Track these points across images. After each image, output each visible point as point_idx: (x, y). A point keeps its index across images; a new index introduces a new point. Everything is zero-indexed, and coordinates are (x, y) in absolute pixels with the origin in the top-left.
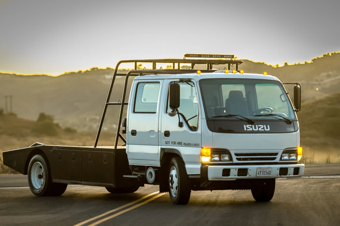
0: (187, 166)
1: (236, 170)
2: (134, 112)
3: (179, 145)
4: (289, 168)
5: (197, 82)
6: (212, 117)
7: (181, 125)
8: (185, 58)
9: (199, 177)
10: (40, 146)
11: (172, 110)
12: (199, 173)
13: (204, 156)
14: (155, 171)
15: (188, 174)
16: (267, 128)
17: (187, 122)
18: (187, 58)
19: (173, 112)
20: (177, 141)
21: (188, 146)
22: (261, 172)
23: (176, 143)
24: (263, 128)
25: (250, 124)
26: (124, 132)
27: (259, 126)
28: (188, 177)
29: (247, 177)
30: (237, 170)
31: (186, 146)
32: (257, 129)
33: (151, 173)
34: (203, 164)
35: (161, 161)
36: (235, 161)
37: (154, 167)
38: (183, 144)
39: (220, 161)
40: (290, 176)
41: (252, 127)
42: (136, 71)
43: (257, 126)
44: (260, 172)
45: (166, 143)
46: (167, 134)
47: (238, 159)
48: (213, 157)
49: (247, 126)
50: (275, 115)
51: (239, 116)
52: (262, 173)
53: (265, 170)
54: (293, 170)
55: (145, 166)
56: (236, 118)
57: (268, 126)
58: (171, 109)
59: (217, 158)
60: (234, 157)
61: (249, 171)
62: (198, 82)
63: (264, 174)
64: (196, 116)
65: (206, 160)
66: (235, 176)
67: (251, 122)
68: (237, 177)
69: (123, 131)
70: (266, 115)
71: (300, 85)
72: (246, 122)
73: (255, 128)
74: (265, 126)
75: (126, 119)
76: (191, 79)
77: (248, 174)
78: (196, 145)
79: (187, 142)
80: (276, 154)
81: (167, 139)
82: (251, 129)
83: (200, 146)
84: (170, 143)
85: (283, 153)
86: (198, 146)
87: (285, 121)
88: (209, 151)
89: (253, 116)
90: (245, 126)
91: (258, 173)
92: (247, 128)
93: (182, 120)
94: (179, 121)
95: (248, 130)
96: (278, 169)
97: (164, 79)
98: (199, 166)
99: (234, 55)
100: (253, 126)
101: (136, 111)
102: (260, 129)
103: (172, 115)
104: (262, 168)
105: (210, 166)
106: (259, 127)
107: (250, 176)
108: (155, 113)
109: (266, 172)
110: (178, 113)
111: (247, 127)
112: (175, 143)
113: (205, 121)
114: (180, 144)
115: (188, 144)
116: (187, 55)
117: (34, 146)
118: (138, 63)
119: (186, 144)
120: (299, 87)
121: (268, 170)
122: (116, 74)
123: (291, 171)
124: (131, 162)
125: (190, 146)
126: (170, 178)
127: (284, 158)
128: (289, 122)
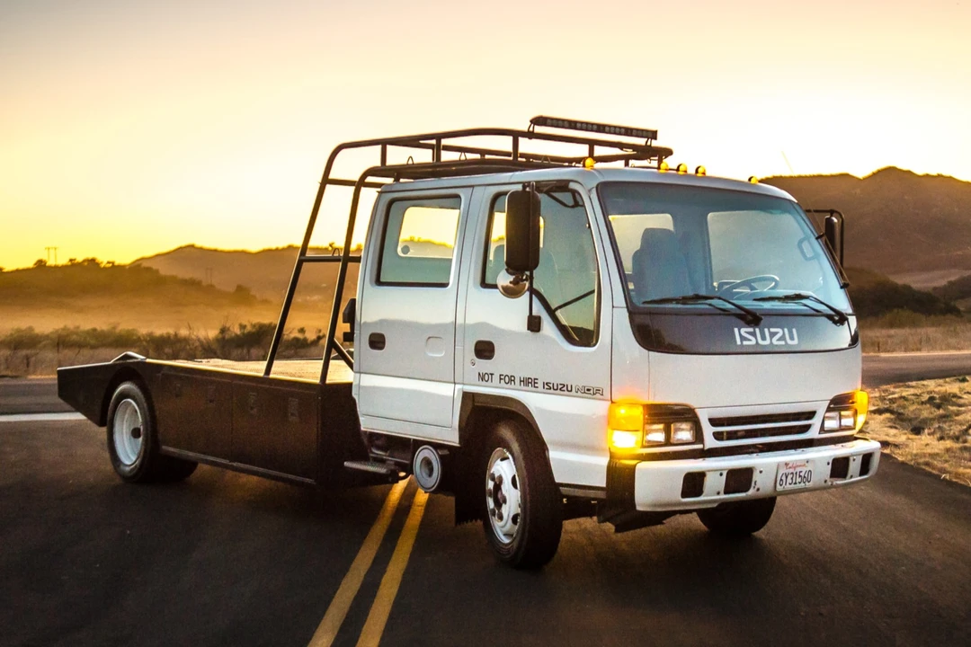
0: (554, 455)
1: (721, 475)
2: (379, 282)
3: (526, 388)
4: (851, 459)
5: (590, 191)
6: (644, 303)
7: (534, 324)
8: (531, 129)
9: (602, 495)
10: (135, 360)
11: (511, 278)
12: (604, 485)
13: (621, 428)
14: (441, 457)
15: (558, 479)
16: (792, 338)
17: (552, 313)
18: (539, 129)
19: (515, 282)
20: (519, 375)
21: (558, 391)
22: (787, 477)
23: (517, 381)
24: (782, 338)
25: (749, 324)
26: (349, 337)
27: (772, 330)
28: (560, 491)
29: (751, 492)
30: (725, 473)
31: (552, 391)
32: (767, 342)
33: (427, 462)
34: (613, 456)
35: (461, 429)
36: (710, 442)
37: (437, 446)
38: (540, 385)
39: (668, 442)
40: (853, 480)
41: (754, 334)
42: (383, 168)
43: (766, 330)
44: (784, 478)
45: (482, 377)
46: (484, 350)
47: (718, 436)
48: (648, 432)
49: (743, 330)
50: (807, 298)
51: (720, 298)
52: (789, 480)
53: (798, 470)
54: (859, 460)
55: (410, 439)
56: (710, 305)
57: (794, 330)
58: (511, 274)
59: (660, 437)
60: (708, 430)
61: (756, 477)
62: (594, 191)
63: (795, 483)
64: (593, 292)
65: (626, 442)
66: (718, 493)
67: (752, 319)
68: (723, 496)
69: (345, 334)
70: (787, 298)
71: (841, 216)
72: (734, 319)
73: (764, 338)
74: (786, 330)
75: (353, 302)
76: (569, 181)
77: (753, 484)
78: (590, 392)
79: (556, 381)
80: (811, 415)
81: (484, 365)
82: (753, 342)
83: (607, 396)
84: (496, 378)
85: (829, 410)
86: (598, 396)
87: (830, 317)
88: (638, 413)
89: (755, 300)
90: (736, 330)
91: (781, 480)
92: (743, 338)
93: (538, 309)
94: (528, 314)
95: (745, 343)
96: (828, 464)
97: (473, 186)
99: (656, 132)
100: (757, 330)
101: (382, 280)
102: (775, 341)
103: (510, 292)
104: (790, 465)
105: (642, 466)
106: (773, 335)
107: (758, 490)
108: (444, 285)
109: (800, 476)
110: (533, 291)
111: (742, 334)
112: (511, 379)
113: (623, 317)
114: (529, 382)
115: (560, 387)
116: (539, 121)
117: (121, 362)
118: (389, 148)
119: (551, 385)
120: (835, 220)
121: (804, 470)
122: (326, 181)
123: (855, 466)
124: (366, 424)
125: (566, 393)
126: (490, 485)
127: (830, 424)
128: (839, 318)
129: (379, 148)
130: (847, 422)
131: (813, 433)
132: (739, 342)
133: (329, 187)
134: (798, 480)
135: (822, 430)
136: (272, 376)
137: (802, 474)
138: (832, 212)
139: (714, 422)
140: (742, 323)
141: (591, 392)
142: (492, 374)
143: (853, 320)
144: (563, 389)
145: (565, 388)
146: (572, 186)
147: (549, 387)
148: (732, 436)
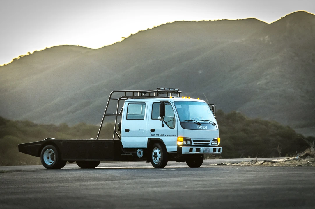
0: (167, 147)
2: (127, 119)
6: (183, 121)
7: (163, 125)
8: (158, 90)
9: (176, 152)
10: (51, 140)
11: (160, 117)
12: (176, 150)
13: (179, 141)
14: (144, 151)
15: (168, 151)
16: (206, 127)
17: (166, 123)
23: (160, 135)
24: (204, 128)
28: (168, 153)
29: (200, 152)
30: (195, 149)
32: (202, 128)
33: (140, 152)
34: (178, 146)
35: (148, 145)
36: (193, 144)
37: (142, 149)
38: (164, 135)
39: (186, 144)
41: (200, 127)
42: (125, 97)
44: (205, 150)
45: (152, 135)
46: (153, 130)
47: (194, 143)
48: (183, 142)
50: (209, 121)
51: (194, 120)
55: (135, 148)
56: (193, 122)
59: (185, 143)
60: (193, 142)
61: (201, 150)
62: (173, 102)
63: (207, 152)
65: (180, 143)
67: (199, 124)
68: (195, 152)
69: (119, 130)
70: (205, 121)
72: (197, 124)
73: (201, 127)
79: (167, 135)
80: (209, 141)
81: (153, 133)
82: (200, 128)
83: (177, 136)
84: (155, 135)
85: (213, 141)
87: (213, 124)
88: (182, 139)
89: (200, 121)
92: (198, 127)
93: (164, 123)
96: (212, 149)
97: (148, 101)
98: (176, 147)
99: (179, 89)
102: (203, 128)
103: (160, 120)
104: (206, 148)
105: (183, 147)
106: (203, 127)
108: (144, 119)
111: (198, 126)
112: (158, 135)
113: (179, 123)
114: (162, 135)
120: (214, 106)
121: (208, 149)
123: (217, 150)
124: (124, 147)
126: (154, 154)
127: (213, 143)
128: (214, 125)
129: (124, 93)
130: (216, 143)
131: (210, 145)
133: (111, 100)
135: (211, 144)
136: (99, 139)
138: (213, 104)
139: (194, 141)
141: (174, 136)
143: (217, 125)
144: (169, 136)
146: (169, 102)
147: (166, 136)
148: (196, 144)
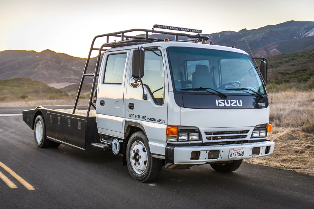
0: (150, 143)
1: (207, 152)
2: (104, 83)
3: (143, 120)
4: (261, 148)
5: (164, 50)
6: (180, 90)
7: (145, 97)
8: (153, 29)
9: (164, 158)
10: (40, 108)
11: (135, 81)
12: (164, 154)
14: (120, 143)
15: (152, 152)
16: (240, 104)
17: (152, 94)
19: (136, 82)
20: (141, 115)
21: (152, 121)
22: (233, 154)
24: (236, 104)
25: (222, 98)
26: (95, 101)
27: (231, 101)
28: (152, 156)
29: (219, 159)
30: (208, 152)
31: (150, 121)
32: (229, 105)
33: (116, 144)
34: (168, 144)
35: (125, 133)
36: (205, 140)
37: (118, 139)
38: (147, 119)
39: (188, 140)
40: (262, 155)
41: (224, 102)
43: (229, 101)
44: (232, 154)
45: (130, 115)
46: (131, 106)
48: (180, 136)
49: (219, 101)
50: (247, 89)
51: (210, 89)
52: (234, 155)
53: (238, 151)
54: (265, 148)
55: (112, 136)
56: (207, 91)
57: (241, 101)
58: (134, 79)
59: (185, 138)
60: (204, 136)
61: (221, 153)
62: (166, 50)
63: (237, 156)
64: (163, 88)
66: (206, 159)
67: (223, 96)
70: (239, 90)
71: (267, 61)
72: (217, 96)
73: (228, 103)
74: (237, 101)
76: (158, 46)
77: (220, 156)
79: (151, 117)
80: (247, 131)
81: (131, 112)
82: (224, 105)
83: (166, 123)
84: (134, 116)
85: (254, 130)
86: (163, 123)
87: (256, 96)
88: (176, 129)
89: (225, 90)
90: (217, 100)
91: (231, 154)
92: (219, 103)
93: (146, 92)
94: (143, 94)
95: (220, 105)
96: (251, 149)
97: (131, 49)
99: (201, 31)
100: (225, 101)
102: (232, 105)
104: (235, 149)
106: (231, 102)
107: (222, 158)
108: (121, 84)
109: (239, 153)
110: (142, 84)
111: (219, 102)
112: (139, 117)
113: (172, 94)
114: (144, 118)
115: (152, 119)
116: (156, 26)
117: (37, 109)
118: (109, 36)
119: (150, 119)
120: (265, 62)
121: (241, 151)
122: (92, 49)
123: (262, 151)
124: (100, 131)
125: (154, 121)
127: (255, 135)
129: (106, 37)
130: (263, 134)
131: (248, 138)
132: (217, 105)
133: (93, 51)
134: (239, 155)
135: (252, 137)
136: (75, 114)
137: (240, 153)
138: (263, 59)
139: (206, 133)
140: (219, 98)
141: (161, 121)
142: (133, 115)
145: (154, 120)
146: (159, 48)
148: (214, 138)
